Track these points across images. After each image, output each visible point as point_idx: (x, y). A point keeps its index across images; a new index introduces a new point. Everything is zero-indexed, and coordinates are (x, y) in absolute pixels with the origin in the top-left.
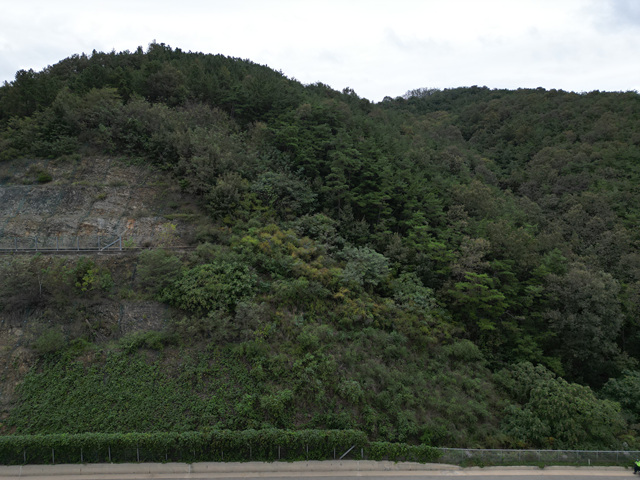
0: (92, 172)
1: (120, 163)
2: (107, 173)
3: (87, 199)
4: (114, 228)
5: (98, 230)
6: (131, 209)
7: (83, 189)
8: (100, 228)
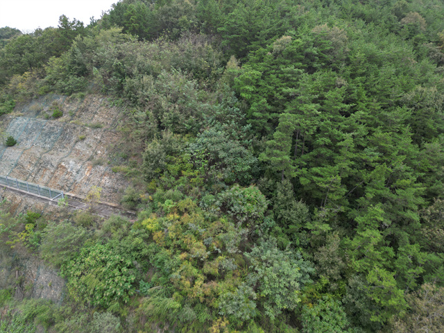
0: (88, 110)
1: (107, 103)
2: (96, 113)
3: (74, 138)
4: (77, 172)
5: (67, 173)
6: (96, 154)
7: (74, 128)
8: (69, 170)
